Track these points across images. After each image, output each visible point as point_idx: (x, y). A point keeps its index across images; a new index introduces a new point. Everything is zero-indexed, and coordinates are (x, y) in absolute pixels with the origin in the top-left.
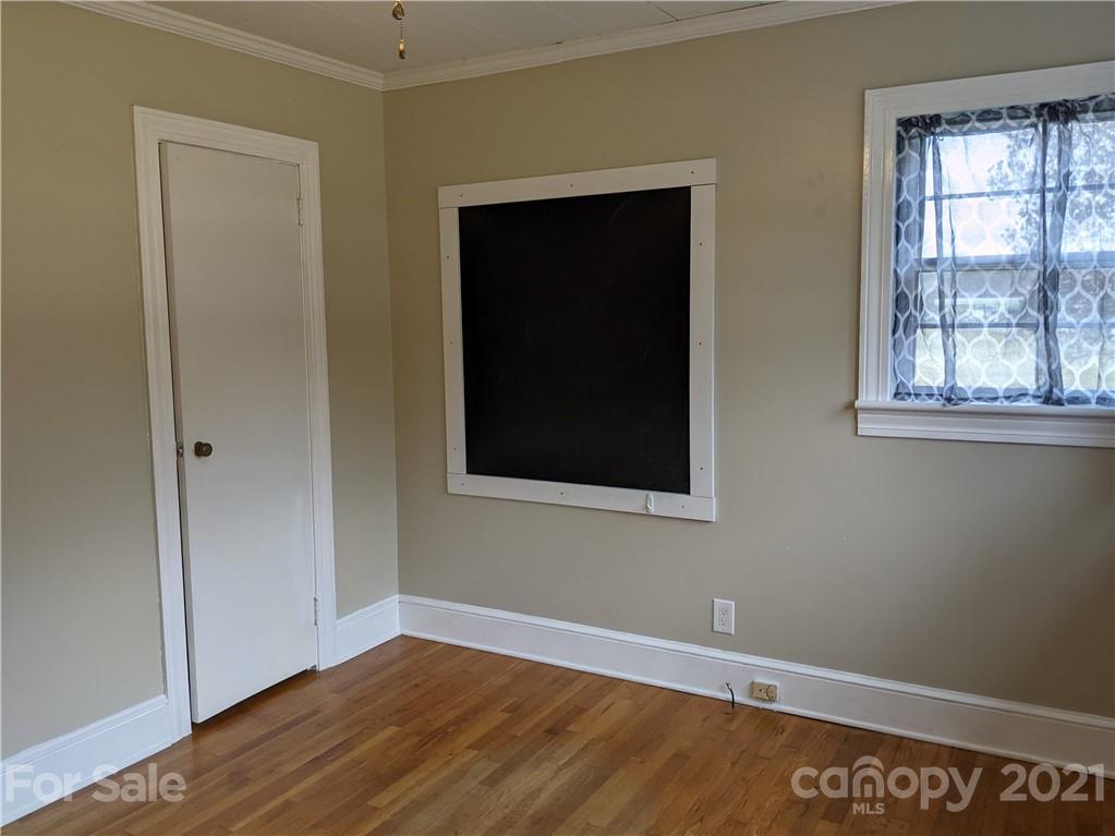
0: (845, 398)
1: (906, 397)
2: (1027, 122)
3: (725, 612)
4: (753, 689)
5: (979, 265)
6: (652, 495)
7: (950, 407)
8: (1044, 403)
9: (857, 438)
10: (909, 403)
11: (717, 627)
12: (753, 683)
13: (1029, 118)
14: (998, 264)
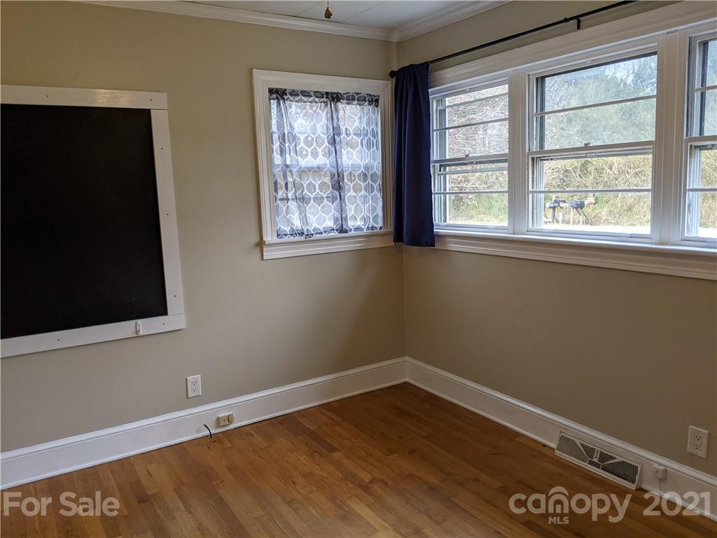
0: (256, 239)
1: (284, 236)
2: (322, 100)
3: (195, 383)
4: (218, 422)
5: (307, 168)
6: (139, 321)
7: (309, 239)
8: (340, 233)
9: (263, 261)
10: (286, 239)
11: (190, 395)
12: (218, 417)
13: (323, 98)
14: (313, 168)
